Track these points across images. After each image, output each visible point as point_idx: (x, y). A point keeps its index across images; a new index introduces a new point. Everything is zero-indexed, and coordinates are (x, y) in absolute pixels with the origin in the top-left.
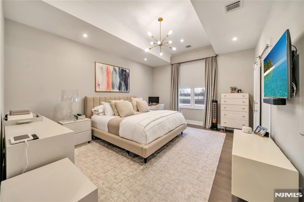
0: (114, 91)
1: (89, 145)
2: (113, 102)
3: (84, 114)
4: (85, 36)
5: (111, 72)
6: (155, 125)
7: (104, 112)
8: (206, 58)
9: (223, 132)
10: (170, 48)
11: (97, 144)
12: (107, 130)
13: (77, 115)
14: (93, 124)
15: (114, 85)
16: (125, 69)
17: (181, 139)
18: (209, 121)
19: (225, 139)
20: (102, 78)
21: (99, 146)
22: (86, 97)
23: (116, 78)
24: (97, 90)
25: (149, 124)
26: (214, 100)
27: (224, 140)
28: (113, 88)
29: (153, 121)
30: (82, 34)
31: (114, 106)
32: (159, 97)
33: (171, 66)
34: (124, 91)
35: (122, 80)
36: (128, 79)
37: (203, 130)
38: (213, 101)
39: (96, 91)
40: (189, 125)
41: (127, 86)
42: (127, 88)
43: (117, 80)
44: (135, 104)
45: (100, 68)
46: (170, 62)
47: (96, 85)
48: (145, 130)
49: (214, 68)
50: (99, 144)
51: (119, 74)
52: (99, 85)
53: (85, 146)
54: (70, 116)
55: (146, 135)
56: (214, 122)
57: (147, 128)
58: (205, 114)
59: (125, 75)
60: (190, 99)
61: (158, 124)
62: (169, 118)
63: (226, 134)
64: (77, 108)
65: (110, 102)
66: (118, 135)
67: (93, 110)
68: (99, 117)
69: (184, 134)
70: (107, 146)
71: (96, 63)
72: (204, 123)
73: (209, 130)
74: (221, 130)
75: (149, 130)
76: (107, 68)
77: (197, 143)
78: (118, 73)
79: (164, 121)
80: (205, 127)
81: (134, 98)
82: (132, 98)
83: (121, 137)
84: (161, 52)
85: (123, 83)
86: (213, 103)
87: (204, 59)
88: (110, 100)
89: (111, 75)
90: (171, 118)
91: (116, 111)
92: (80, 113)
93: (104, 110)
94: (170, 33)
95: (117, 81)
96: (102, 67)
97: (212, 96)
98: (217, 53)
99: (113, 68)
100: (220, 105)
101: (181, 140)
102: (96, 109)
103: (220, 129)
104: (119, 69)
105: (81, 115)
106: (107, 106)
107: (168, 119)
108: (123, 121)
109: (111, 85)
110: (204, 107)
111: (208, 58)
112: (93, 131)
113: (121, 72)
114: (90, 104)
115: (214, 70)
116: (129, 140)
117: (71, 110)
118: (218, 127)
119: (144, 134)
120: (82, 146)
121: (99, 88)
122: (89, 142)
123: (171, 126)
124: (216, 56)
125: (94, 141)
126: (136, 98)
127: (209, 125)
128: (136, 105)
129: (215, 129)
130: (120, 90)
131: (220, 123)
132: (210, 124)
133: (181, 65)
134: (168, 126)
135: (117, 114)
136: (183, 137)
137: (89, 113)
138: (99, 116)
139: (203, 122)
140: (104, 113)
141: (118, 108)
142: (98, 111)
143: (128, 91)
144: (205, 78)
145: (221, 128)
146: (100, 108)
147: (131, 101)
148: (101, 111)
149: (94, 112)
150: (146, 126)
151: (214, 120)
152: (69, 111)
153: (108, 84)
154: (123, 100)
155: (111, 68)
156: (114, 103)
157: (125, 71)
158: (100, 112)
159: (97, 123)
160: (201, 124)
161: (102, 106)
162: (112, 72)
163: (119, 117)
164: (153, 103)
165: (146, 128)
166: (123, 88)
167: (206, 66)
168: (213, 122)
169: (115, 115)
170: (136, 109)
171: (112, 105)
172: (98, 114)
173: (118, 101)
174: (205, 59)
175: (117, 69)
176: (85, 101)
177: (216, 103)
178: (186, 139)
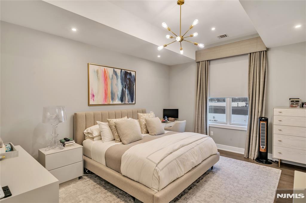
0: (115, 103)
1: (80, 182)
2: (113, 121)
3: (74, 139)
4: (74, 30)
5: (109, 77)
6: (172, 161)
7: (100, 135)
8: (251, 53)
9: (277, 167)
10: (195, 44)
11: (91, 181)
12: (104, 163)
13: (64, 141)
14: (86, 153)
15: (114, 96)
16: (129, 72)
17: (211, 178)
18: (253, 148)
19: (280, 179)
20: (97, 87)
21: (93, 185)
22: (76, 113)
23: (117, 85)
24: (91, 102)
25: (162, 160)
26: (262, 117)
27: (278, 181)
28: (113, 99)
29: (169, 154)
30: (71, 28)
31: (114, 127)
32: (178, 110)
33: (196, 64)
34: (128, 102)
35: (125, 88)
36: (133, 85)
37: (244, 163)
38: (261, 119)
39: (89, 105)
40: (223, 153)
41: (132, 95)
42: (132, 98)
43: (118, 87)
44: (144, 122)
45: (95, 71)
46: (195, 59)
47: (89, 95)
48: (158, 170)
49: (263, 69)
50: (93, 182)
51: (122, 79)
52: (93, 96)
53: (74, 184)
54: (55, 143)
55: (159, 177)
56: (263, 150)
57: (161, 166)
58: (248, 137)
59: (129, 79)
60: (225, 107)
61: (177, 158)
62: (193, 148)
63: (281, 171)
64: (64, 131)
65: (108, 122)
66: (119, 171)
67: (85, 131)
68: (94, 142)
69: (215, 168)
70: (104, 184)
71: (90, 66)
72: (247, 152)
73: (254, 163)
74: (273, 164)
75: (163, 169)
76: (105, 72)
77: (235, 184)
78: (120, 77)
79: (185, 153)
80: (248, 157)
81: (141, 114)
82: (139, 114)
83: (124, 176)
84: (181, 49)
85: (127, 92)
86: (261, 122)
87: (247, 54)
88: (108, 119)
89: (111, 80)
90: (195, 148)
91: (116, 134)
92: (68, 137)
93: (100, 132)
94: (195, 23)
95: (118, 89)
96: (97, 70)
97: (260, 111)
98: (267, 46)
99: (113, 70)
100: (272, 125)
101: (211, 180)
102: (89, 131)
103: (271, 160)
104: (121, 71)
105: (69, 140)
106: (104, 126)
107: (191, 149)
108: (126, 152)
109: (111, 95)
110: (247, 127)
111: (254, 54)
112: (85, 162)
113: (124, 76)
114: (81, 123)
115: (263, 71)
116: (134, 181)
117: (55, 133)
118: (269, 158)
119: (156, 175)
120: (71, 184)
121: (94, 100)
122: (80, 178)
123: (195, 160)
124: (268, 49)
125: (87, 176)
126: (145, 114)
127: (254, 154)
128: (145, 125)
129: (264, 161)
130: (122, 101)
131: (271, 153)
132: (256, 154)
133: (211, 62)
134: (192, 160)
135: (118, 139)
136: (213, 173)
137: (79, 136)
138: (93, 140)
139: (244, 149)
140: (100, 137)
141: (119, 131)
142: (91, 134)
143: (134, 102)
144: (249, 83)
145: (274, 160)
146: (94, 129)
147: (137, 118)
148: (96, 134)
149: (86, 135)
150: (159, 163)
151: (263, 148)
152: (53, 135)
153: (106, 94)
154: (126, 117)
155: (110, 71)
156: (114, 124)
157: (130, 74)
158: (94, 135)
159: (90, 151)
160: (242, 151)
161: (97, 126)
162: (111, 77)
163: (120, 143)
164: (170, 118)
165: (158, 166)
166: (127, 97)
167: (250, 66)
168: (261, 151)
169: (115, 140)
170: (145, 130)
171: (111, 125)
172: (93, 138)
173: (120, 119)
174: (249, 55)
175: (118, 71)
176: (75, 119)
177: (265, 123)
178: (218, 176)
